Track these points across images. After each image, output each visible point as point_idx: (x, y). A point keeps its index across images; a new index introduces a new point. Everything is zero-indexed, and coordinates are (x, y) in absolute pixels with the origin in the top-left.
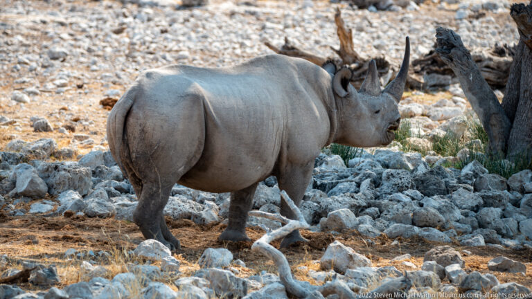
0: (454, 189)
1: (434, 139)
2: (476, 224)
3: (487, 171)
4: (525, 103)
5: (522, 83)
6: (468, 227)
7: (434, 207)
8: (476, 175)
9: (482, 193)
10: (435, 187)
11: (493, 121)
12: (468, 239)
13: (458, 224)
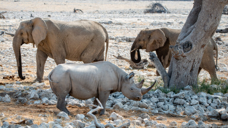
0: (151, 97)
1: (151, 82)
2: (156, 107)
3: (161, 92)
4: (174, 73)
5: (173, 67)
6: (154, 108)
7: (145, 102)
8: (158, 93)
9: (159, 98)
10: (146, 96)
11: (165, 78)
12: (153, 111)
13: (151, 107)
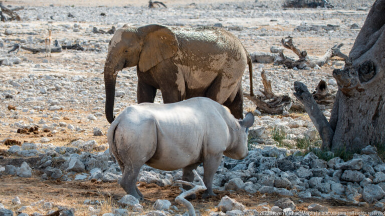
0: (298, 167)
1: (298, 140)
2: (308, 186)
3: (317, 158)
4: (341, 121)
5: (339, 110)
6: (303, 188)
7: (286, 177)
8: (311, 160)
9: (313, 169)
10: (288, 166)
11: (324, 131)
12: (301, 194)
13: (298, 186)
